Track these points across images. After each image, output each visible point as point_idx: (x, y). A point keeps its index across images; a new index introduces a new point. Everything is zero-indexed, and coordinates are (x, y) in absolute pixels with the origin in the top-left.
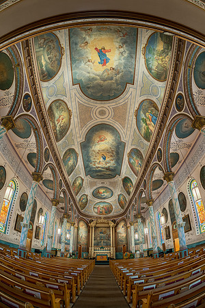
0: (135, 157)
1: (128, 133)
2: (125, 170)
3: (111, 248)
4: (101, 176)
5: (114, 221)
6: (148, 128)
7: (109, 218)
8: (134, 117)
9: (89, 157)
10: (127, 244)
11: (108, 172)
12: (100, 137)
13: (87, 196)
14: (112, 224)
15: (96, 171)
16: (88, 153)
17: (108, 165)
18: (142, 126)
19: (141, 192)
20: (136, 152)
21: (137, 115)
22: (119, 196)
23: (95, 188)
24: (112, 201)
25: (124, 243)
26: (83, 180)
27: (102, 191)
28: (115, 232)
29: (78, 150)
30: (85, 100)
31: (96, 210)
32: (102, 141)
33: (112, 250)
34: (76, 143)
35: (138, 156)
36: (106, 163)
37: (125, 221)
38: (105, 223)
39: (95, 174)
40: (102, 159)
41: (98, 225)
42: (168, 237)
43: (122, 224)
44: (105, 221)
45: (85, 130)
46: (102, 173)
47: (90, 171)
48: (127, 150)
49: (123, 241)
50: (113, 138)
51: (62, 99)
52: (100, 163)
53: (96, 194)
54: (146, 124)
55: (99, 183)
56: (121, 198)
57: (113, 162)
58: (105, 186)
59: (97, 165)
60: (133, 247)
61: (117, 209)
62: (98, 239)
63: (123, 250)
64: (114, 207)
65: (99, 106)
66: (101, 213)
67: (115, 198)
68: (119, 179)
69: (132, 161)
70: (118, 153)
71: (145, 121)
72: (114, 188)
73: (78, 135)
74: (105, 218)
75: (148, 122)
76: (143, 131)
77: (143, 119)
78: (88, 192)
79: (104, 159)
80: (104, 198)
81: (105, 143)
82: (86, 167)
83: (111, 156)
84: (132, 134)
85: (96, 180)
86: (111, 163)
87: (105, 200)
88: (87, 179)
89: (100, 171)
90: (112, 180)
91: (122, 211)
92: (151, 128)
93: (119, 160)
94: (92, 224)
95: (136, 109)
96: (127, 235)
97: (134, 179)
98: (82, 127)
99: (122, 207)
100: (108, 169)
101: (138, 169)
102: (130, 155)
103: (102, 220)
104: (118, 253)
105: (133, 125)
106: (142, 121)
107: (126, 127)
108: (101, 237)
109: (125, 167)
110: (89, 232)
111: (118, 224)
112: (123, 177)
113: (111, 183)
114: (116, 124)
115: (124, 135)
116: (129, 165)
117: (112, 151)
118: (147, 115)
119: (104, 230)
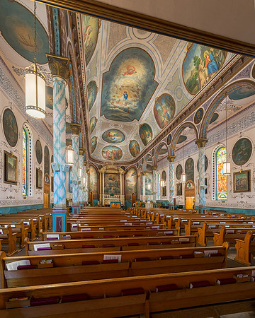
0: (164, 105)
1: (168, 71)
2: (147, 116)
4: (116, 117)
5: (124, 168)
6: (197, 75)
7: (118, 164)
8: (185, 50)
9: (108, 93)
10: (136, 193)
11: (126, 114)
12: (128, 68)
13: (96, 138)
14: (122, 171)
15: (113, 111)
16: (109, 87)
17: (128, 106)
18: (190, 68)
19: (162, 145)
20: (168, 99)
22: (131, 141)
23: (106, 130)
24: (123, 146)
25: (133, 191)
26: (96, 120)
27: (113, 133)
28: (125, 179)
29: (99, 84)
31: (105, 155)
32: (130, 74)
33: (122, 197)
34: (98, 74)
35: (169, 105)
36: (127, 103)
37: (136, 169)
38: (114, 169)
39: (110, 115)
40: (122, 98)
41: (108, 171)
42: (179, 193)
43: (132, 172)
44: (115, 167)
45: (113, 54)
46: (118, 114)
47: (106, 110)
48: (158, 93)
49: (131, 189)
50: (145, 73)
52: (120, 102)
53: (106, 137)
54: (197, 68)
55: (112, 124)
56: (134, 144)
57: (134, 104)
58: (118, 129)
59: (115, 104)
60: (143, 197)
61: (126, 156)
62: (108, 185)
63: (133, 199)
64: (123, 153)
66: (110, 158)
67: (127, 143)
68: (136, 125)
69: (159, 108)
70: (144, 94)
71: (197, 63)
72: (128, 132)
73: (103, 62)
74: (114, 164)
75: (201, 66)
76: (188, 76)
77: (196, 59)
78: (98, 134)
79: (126, 98)
80: (114, 142)
81: (133, 77)
82: (103, 105)
83: (135, 96)
84: (172, 74)
85: (109, 121)
86: (132, 104)
87: (115, 145)
88: (101, 119)
89: (117, 111)
90: (128, 124)
91: (133, 158)
92: (202, 76)
93: (143, 102)
94: (103, 170)
96: (137, 184)
99: (133, 154)
100: (126, 110)
101: (164, 119)
102: (159, 100)
103: (112, 166)
104: (127, 201)
105: (177, 63)
106: (193, 60)
107: (167, 62)
108: (110, 184)
109: (148, 112)
110: (98, 178)
111: (127, 171)
112: (142, 123)
113: (125, 127)
114: (155, 54)
115: (160, 72)
116: (153, 112)
117: (138, 89)
118: (205, 54)
119: (113, 176)
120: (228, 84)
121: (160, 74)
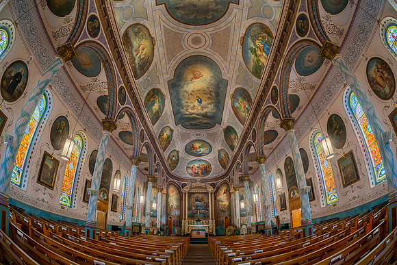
0: (240, 100)
1: (232, 67)
2: (227, 117)
3: (210, 221)
4: (195, 125)
5: (213, 185)
6: (258, 61)
7: (206, 181)
8: (240, 46)
9: (179, 100)
10: (230, 215)
11: (205, 121)
12: (193, 73)
13: (178, 152)
14: (211, 189)
15: (190, 119)
16: (178, 94)
17: (205, 110)
18: (250, 58)
19: (249, 146)
20: (243, 93)
21: (243, 43)
22: (219, 151)
23: (188, 141)
24: (211, 158)
25: (227, 213)
26: (172, 131)
28: (215, 199)
29: (165, 90)
30: (173, 24)
31: (190, 171)
32: (196, 78)
33: (212, 223)
34: (162, 82)
35: (244, 99)
36: (203, 108)
37: (228, 185)
38: (200, 187)
39: (188, 123)
40: (196, 103)
41: (192, 191)
42: (283, 207)
43: (224, 188)
44: (202, 185)
45: (174, 64)
46: (197, 122)
47: (181, 118)
48: (231, 90)
49: (224, 212)
50: (211, 74)
51: (142, 23)
52: (194, 108)
54: (256, 55)
55: (193, 134)
56: (222, 154)
57: (211, 107)
58: (202, 138)
59: (190, 111)
60: (238, 220)
61: (216, 170)
62: (193, 208)
63: (224, 224)
64: (213, 167)
65: (192, 31)
66: (196, 174)
67: (214, 154)
68: (219, 129)
69: (237, 104)
70: (217, 95)
71: (254, 52)
72: (213, 141)
73: (164, 71)
74: (202, 181)
75: (259, 53)
76: (252, 64)
77: (251, 49)
78: (179, 146)
79: (200, 102)
80: (200, 155)
81: (200, 81)
82: (176, 113)
83: (209, 98)
84: (237, 68)
85: (189, 131)
86: (209, 109)
87: (202, 158)
88: (178, 130)
89: (194, 119)
90: (210, 131)
91: (224, 171)
92: (262, 60)
93: (219, 104)
94: (186, 189)
95: (242, 35)
96: (230, 203)
97: (240, 130)
98: (169, 60)
99: (224, 167)
100: (205, 116)
101: (244, 114)
102: (234, 97)
103: (198, 184)
104: (219, 227)
105: (238, 57)
106: (250, 51)
107: (228, 60)
108: (197, 206)
109: (228, 112)
110: (180, 199)
111: (218, 189)
112: (225, 127)
113: (209, 135)
114: (215, 56)
115: (225, 70)
116: (232, 111)
117: (210, 91)
118: (257, 44)
119: (200, 196)
120: (285, 53)
121: (226, 72)
